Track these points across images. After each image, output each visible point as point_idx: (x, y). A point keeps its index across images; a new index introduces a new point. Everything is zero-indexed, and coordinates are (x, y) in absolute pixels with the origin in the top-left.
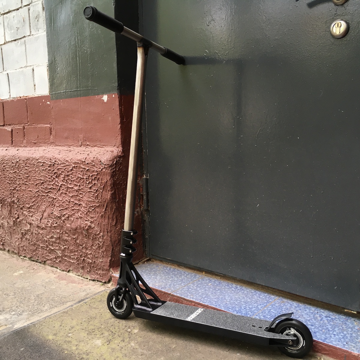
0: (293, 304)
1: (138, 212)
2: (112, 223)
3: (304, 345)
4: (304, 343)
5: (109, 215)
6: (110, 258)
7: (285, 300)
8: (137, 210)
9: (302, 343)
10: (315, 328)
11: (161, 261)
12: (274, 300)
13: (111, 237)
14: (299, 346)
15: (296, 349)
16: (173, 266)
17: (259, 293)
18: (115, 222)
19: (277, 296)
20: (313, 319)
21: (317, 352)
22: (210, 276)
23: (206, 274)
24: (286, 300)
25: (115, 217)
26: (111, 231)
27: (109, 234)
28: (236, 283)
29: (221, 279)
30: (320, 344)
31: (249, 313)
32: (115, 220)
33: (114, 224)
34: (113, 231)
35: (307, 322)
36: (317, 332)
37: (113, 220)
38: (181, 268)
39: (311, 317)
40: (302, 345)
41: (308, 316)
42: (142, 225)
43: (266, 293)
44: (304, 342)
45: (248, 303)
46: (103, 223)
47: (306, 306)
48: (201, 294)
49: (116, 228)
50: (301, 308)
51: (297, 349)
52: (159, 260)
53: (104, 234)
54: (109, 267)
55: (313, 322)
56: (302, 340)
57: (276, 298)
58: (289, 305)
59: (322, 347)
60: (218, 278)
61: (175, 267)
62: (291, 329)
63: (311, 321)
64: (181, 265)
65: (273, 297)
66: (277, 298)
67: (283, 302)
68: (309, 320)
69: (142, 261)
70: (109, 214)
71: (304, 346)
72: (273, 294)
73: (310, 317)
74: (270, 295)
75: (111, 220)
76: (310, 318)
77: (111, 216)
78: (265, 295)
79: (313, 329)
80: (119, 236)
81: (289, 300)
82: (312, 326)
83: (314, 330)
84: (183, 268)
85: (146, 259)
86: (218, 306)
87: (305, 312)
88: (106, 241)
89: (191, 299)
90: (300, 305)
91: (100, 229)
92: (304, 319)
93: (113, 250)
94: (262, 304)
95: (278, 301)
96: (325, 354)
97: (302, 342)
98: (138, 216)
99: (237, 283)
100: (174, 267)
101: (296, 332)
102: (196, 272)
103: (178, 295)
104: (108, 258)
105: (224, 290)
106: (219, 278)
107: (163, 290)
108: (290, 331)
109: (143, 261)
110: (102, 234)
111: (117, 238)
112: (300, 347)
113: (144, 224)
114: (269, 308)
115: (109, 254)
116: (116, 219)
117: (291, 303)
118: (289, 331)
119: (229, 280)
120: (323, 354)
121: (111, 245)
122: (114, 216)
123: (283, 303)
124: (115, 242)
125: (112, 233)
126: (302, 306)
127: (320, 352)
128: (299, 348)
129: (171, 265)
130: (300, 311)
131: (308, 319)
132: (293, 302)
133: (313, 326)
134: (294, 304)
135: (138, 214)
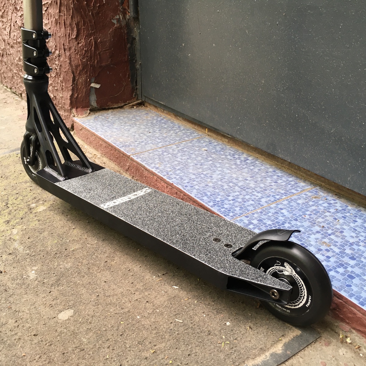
0: (335, 203)
1: (118, 20)
2: (71, 35)
3: (308, 304)
4: (310, 301)
5: (66, 21)
6: (70, 93)
7: (322, 194)
8: (118, 17)
9: (304, 300)
10: (357, 265)
11: (156, 107)
12: (301, 191)
13: (70, 59)
14: (297, 304)
15: (290, 307)
16: (170, 115)
17: (280, 174)
18: (75, 33)
19: (312, 183)
20: (361, 244)
21: (343, 320)
22: (214, 136)
23: (209, 133)
24: (326, 195)
25: (75, 24)
26: (70, 49)
27: (68, 54)
28: (249, 153)
29: (229, 142)
30: (352, 308)
31: (236, 209)
32: (75, 29)
33: (75, 36)
34: (73, 48)
35: (346, 247)
36: (358, 276)
37: (72, 30)
38: (178, 119)
39: (361, 238)
40: (304, 302)
41: (354, 235)
42: (129, 45)
43: (293, 176)
44: (310, 298)
45: (247, 190)
46: (59, 34)
47: (360, 211)
48: (177, 162)
49: (78, 43)
50: (348, 214)
51: (293, 307)
52: (153, 105)
53: (60, 52)
54: (70, 106)
55: (359, 250)
56: (306, 295)
57: (306, 188)
58: (326, 205)
59: (355, 314)
60: (225, 141)
61: (172, 117)
62: (285, 264)
63: (355, 247)
64: (178, 116)
65: (302, 184)
66: (309, 187)
67: (315, 197)
68: (352, 244)
69: (129, 105)
70: (65, 19)
71: (307, 306)
72: (305, 181)
73: (357, 237)
74: (298, 181)
75: (69, 29)
76: (357, 240)
77: (68, 23)
78: (287, 180)
79: (352, 267)
80: (83, 58)
81: (330, 195)
82: (353, 258)
83: (353, 270)
84: (180, 120)
85: (136, 102)
86: (189, 188)
87: (352, 225)
88: (63, 65)
89: (154, 170)
90: (349, 208)
91: (55, 45)
92: (341, 240)
93: (74, 80)
94: (273, 196)
95: (307, 193)
96: (358, 331)
97: (306, 297)
98: (120, 28)
99: (251, 152)
100: (170, 117)
101: (294, 273)
102: (196, 127)
103: (139, 160)
104: (68, 93)
105: (220, 161)
106: (227, 140)
107: (122, 150)
108: (284, 268)
109: (131, 104)
110: (57, 52)
111: (80, 62)
112: (300, 306)
113: (132, 44)
114: (280, 206)
115: (69, 86)
116: (77, 28)
117: (332, 202)
118: (282, 268)
119: (239, 146)
120: (354, 329)
121: (71, 72)
122: (73, 22)
123: (314, 199)
124: (77, 66)
125: (71, 51)
126: (352, 211)
127: (348, 323)
128: (297, 307)
129: (166, 113)
130: (341, 221)
131: (352, 241)
132: (337, 201)
133: (355, 259)
134: (336, 205)
135: (118, 25)
